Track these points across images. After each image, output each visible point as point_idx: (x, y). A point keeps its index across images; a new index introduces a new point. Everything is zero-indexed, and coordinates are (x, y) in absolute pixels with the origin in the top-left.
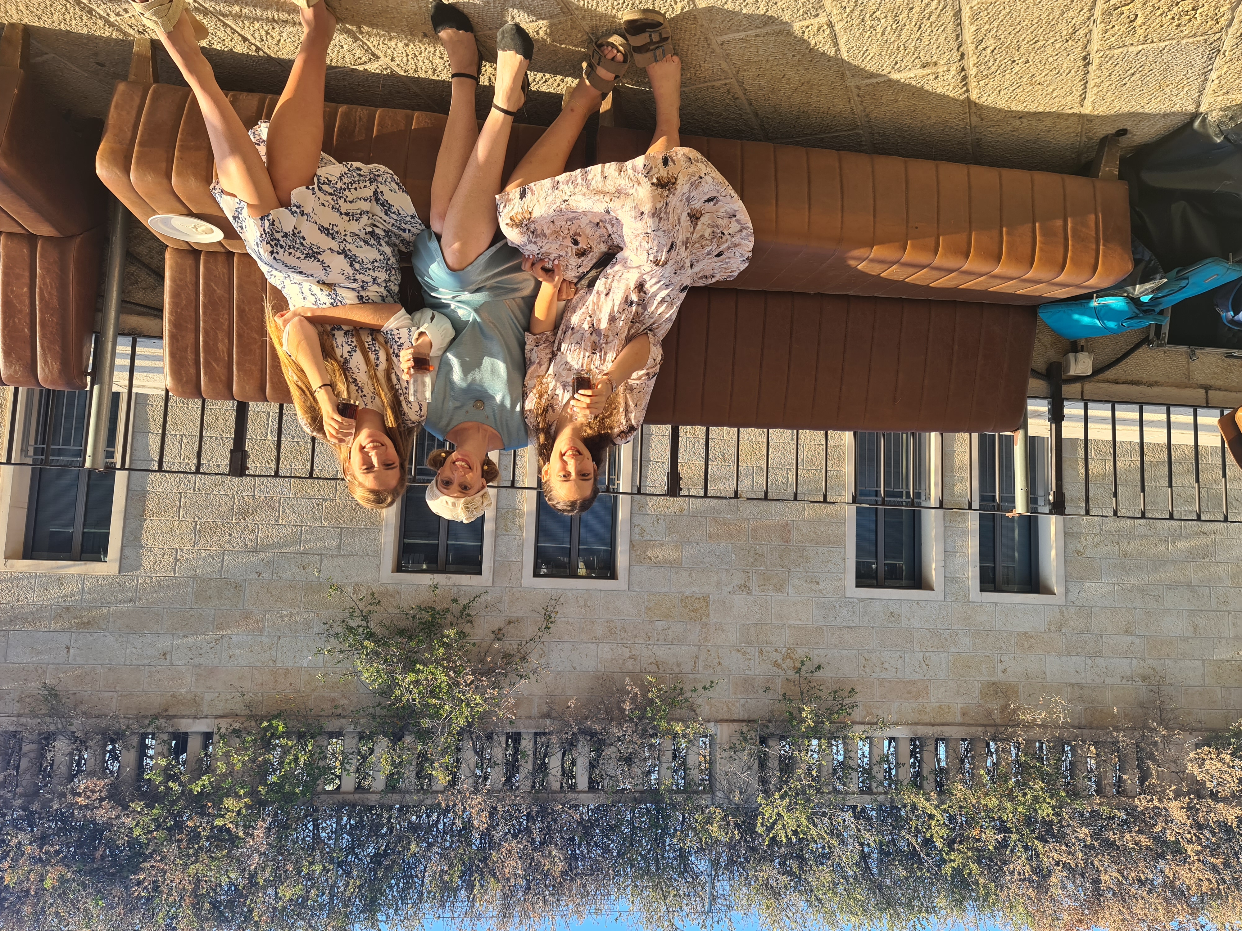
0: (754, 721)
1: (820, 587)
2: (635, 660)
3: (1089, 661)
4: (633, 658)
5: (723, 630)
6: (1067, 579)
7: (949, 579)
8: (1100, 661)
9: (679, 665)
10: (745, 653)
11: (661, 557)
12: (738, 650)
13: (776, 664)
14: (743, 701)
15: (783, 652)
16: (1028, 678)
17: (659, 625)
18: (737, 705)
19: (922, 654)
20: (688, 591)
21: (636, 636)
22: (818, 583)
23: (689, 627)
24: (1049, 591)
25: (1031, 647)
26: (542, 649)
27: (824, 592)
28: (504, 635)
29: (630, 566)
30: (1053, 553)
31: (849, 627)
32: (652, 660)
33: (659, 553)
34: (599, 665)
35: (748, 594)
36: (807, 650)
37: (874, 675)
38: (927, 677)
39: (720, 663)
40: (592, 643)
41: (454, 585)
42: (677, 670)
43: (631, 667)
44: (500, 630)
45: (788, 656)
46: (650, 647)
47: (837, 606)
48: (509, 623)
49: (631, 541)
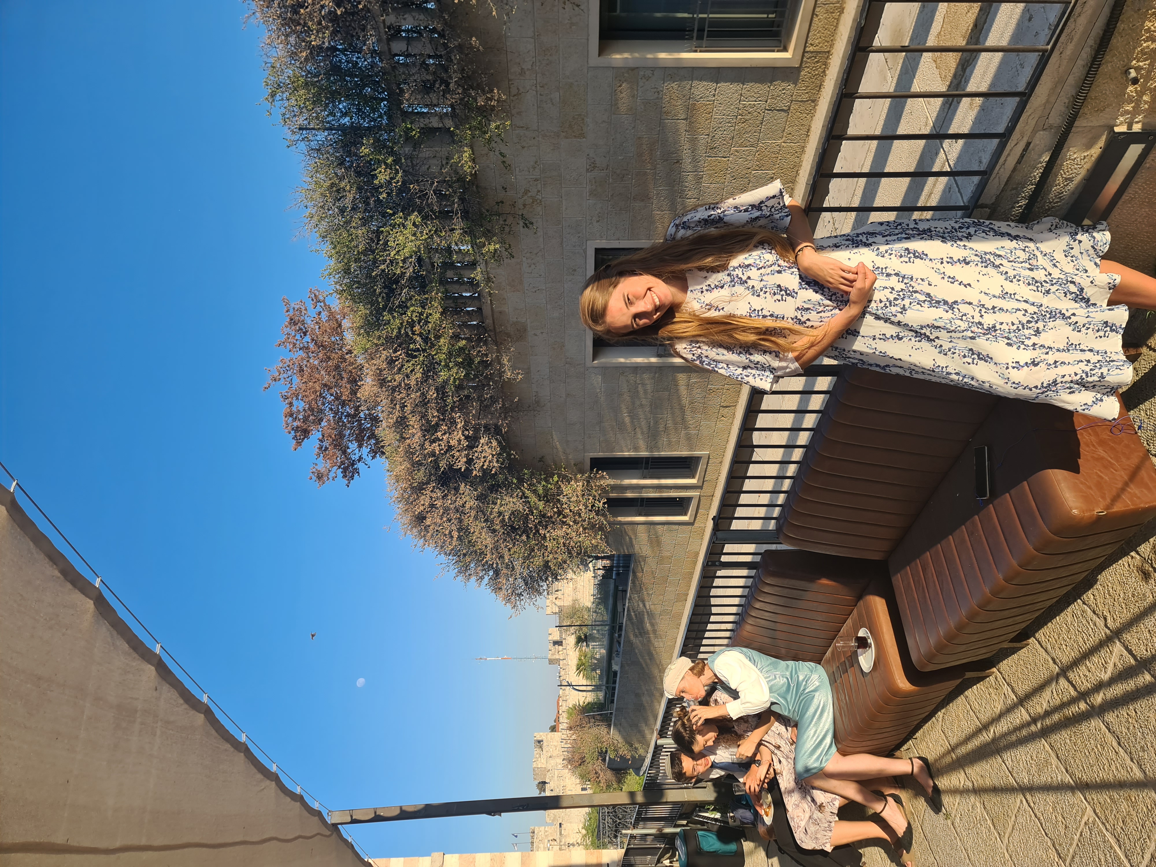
1: (595, 223)
2: (520, 74)
4: (522, 72)
5: (554, 150)
6: (604, 367)
9: (519, 113)
10: (534, 168)
11: (622, 95)
12: (536, 162)
13: (526, 192)
15: (538, 196)
17: (555, 95)
20: (588, 120)
21: (543, 74)
22: (598, 221)
23: (555, 121)
27: (591, 226)
29: (613, 68)
31: (562, 243)
32: (521, 90)
33: (625, 94)
34: (512, 39)
35: (587, 170)
37: (524, 259)
39: (523, 147)
40: (534, 32)
43: (513, 70)
45: (534, 200)
46: (534, 88)
47: (579, 235)
49: (637, 68)
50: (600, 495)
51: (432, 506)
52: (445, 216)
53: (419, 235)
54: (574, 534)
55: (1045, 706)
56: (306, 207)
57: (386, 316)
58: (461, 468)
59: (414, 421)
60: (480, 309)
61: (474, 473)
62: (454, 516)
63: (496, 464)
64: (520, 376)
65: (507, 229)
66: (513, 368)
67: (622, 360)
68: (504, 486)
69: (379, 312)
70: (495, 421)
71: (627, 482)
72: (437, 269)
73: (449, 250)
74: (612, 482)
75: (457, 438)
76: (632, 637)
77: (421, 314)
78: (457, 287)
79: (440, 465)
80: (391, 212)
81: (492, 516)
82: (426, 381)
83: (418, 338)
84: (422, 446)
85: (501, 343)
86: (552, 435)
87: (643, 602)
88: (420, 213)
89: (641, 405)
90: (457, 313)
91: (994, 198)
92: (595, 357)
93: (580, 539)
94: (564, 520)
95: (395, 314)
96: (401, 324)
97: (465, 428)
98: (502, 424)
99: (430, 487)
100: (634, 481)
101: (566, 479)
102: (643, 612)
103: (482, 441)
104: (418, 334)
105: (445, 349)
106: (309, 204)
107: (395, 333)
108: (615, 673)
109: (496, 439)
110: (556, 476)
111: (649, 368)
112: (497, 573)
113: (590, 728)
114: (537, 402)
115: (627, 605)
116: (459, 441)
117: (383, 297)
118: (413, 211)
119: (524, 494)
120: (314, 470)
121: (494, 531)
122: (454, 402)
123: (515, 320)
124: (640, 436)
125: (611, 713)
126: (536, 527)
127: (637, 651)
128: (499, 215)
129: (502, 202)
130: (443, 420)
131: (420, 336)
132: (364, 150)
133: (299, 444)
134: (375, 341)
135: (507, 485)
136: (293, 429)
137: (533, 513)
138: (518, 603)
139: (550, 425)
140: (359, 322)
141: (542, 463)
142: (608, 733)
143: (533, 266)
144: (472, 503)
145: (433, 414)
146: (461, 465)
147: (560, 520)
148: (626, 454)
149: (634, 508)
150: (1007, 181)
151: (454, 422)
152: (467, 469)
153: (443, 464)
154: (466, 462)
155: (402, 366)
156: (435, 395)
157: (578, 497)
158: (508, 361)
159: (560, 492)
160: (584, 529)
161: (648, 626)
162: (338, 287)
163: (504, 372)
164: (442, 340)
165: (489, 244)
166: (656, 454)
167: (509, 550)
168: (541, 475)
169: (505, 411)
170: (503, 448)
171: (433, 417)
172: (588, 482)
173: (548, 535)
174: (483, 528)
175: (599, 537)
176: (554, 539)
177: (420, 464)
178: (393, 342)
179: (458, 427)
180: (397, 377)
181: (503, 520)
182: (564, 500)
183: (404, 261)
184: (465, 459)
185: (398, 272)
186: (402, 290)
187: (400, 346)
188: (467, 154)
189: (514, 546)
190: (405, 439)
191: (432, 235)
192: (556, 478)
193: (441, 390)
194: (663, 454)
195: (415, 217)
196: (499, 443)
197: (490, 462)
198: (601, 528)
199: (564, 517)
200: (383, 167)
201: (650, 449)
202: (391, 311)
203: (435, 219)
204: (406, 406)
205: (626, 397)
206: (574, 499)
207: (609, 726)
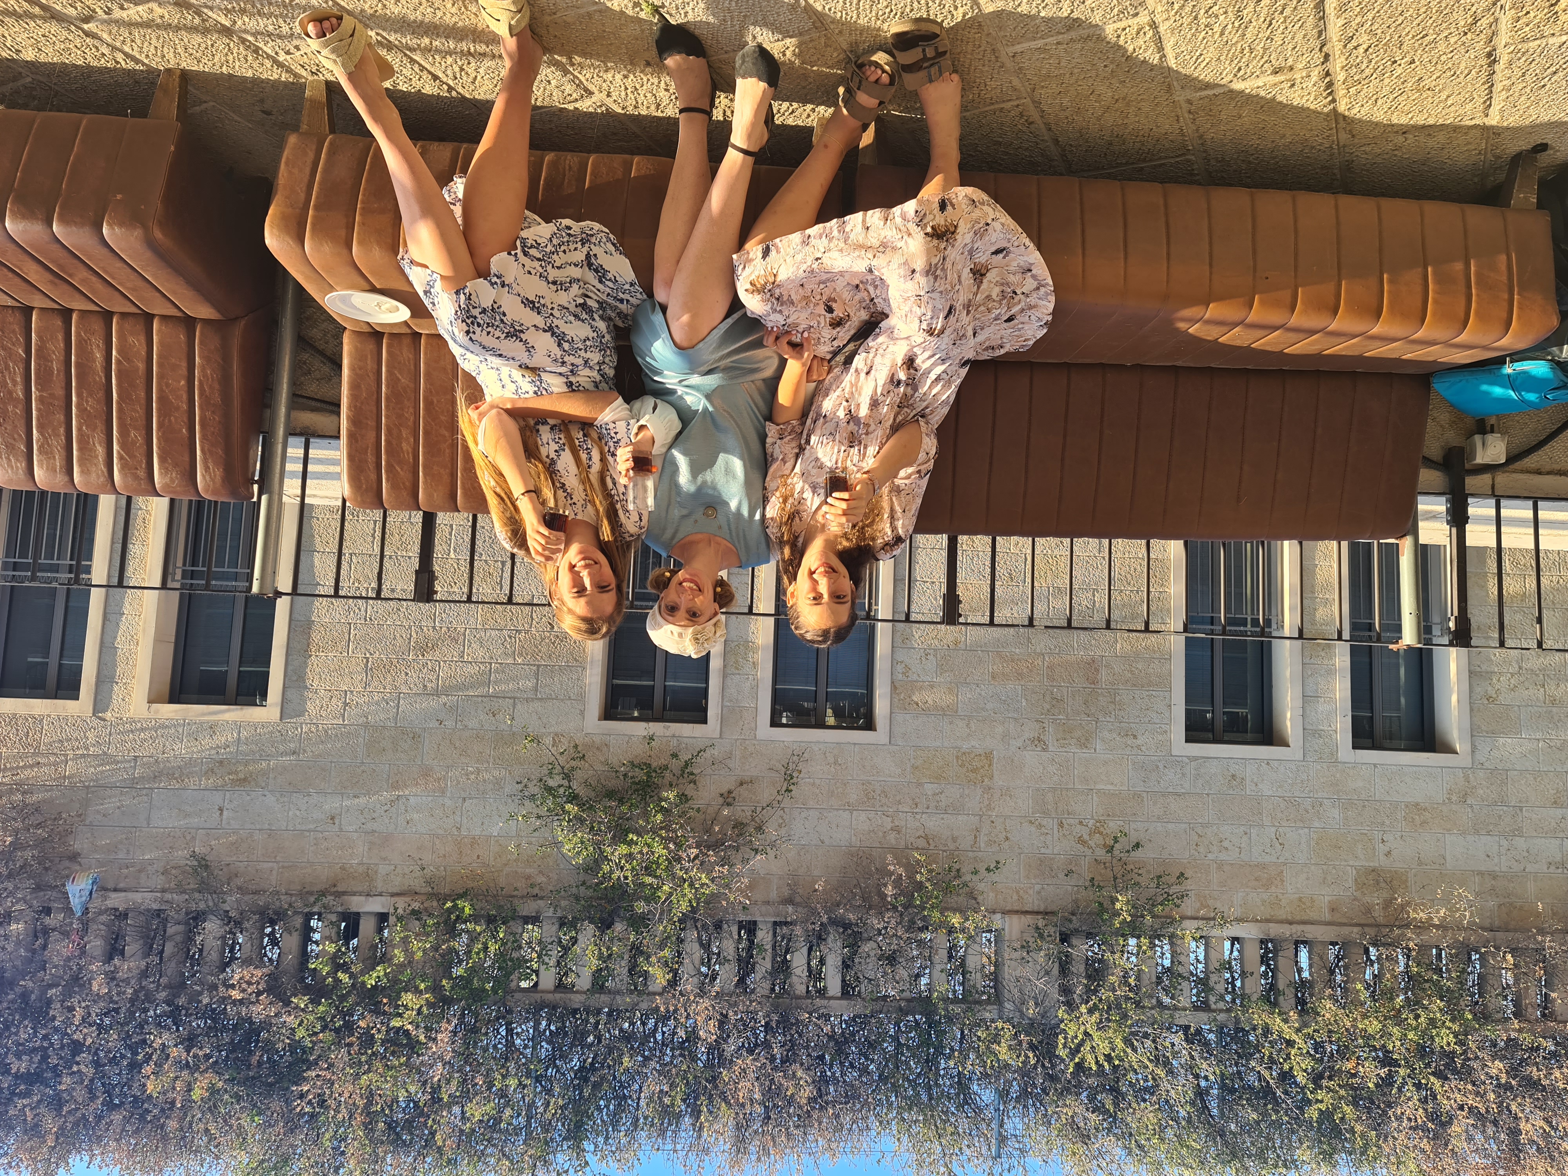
0: (1053, 913)
1: (1139, 742)
2: (899, 832)
3: (1504, 843)
4: (896, 829)
5: (1011, 796)
6: (1474, 732)
7: (1309, 732)
8: (1520, 842)
9: (954, 840)
10: (1040, 826)
11: (930, 702)
12: (1031, 822)
13: (1081, 841)
14: (1038, 887)
15: (1090, 825)
16: (1420, 863)
17: (929, 788)
18: (1031, 892)
19: (1273, 829)
20: (965, 746)
21: (899, 803)
22: (1135, 737)
23: (967, 792)
24: (1448, 749)
25: (1424, 823)
26: (782, 817)
27: (1143, 748)
28: (734, 799)
29: (891, 713)
30: (1454, 698)
31: (1176, 794)
32: (921, 833)
33: (929, 697)
34: (854, 838)
35: (1044, 750)
36: (1122, 823)
37: (1210, 856)
38: (1281, 860)
39: (1007, 839)
40: (845, 810)
41: (674, 736)
42: (952, 846)
43: (893, 842)
44: (730, 792)
45: (1096, 831)
46: (918, 817)
47: (1161, 767)
48: (741, 784)
49: (892, 682)
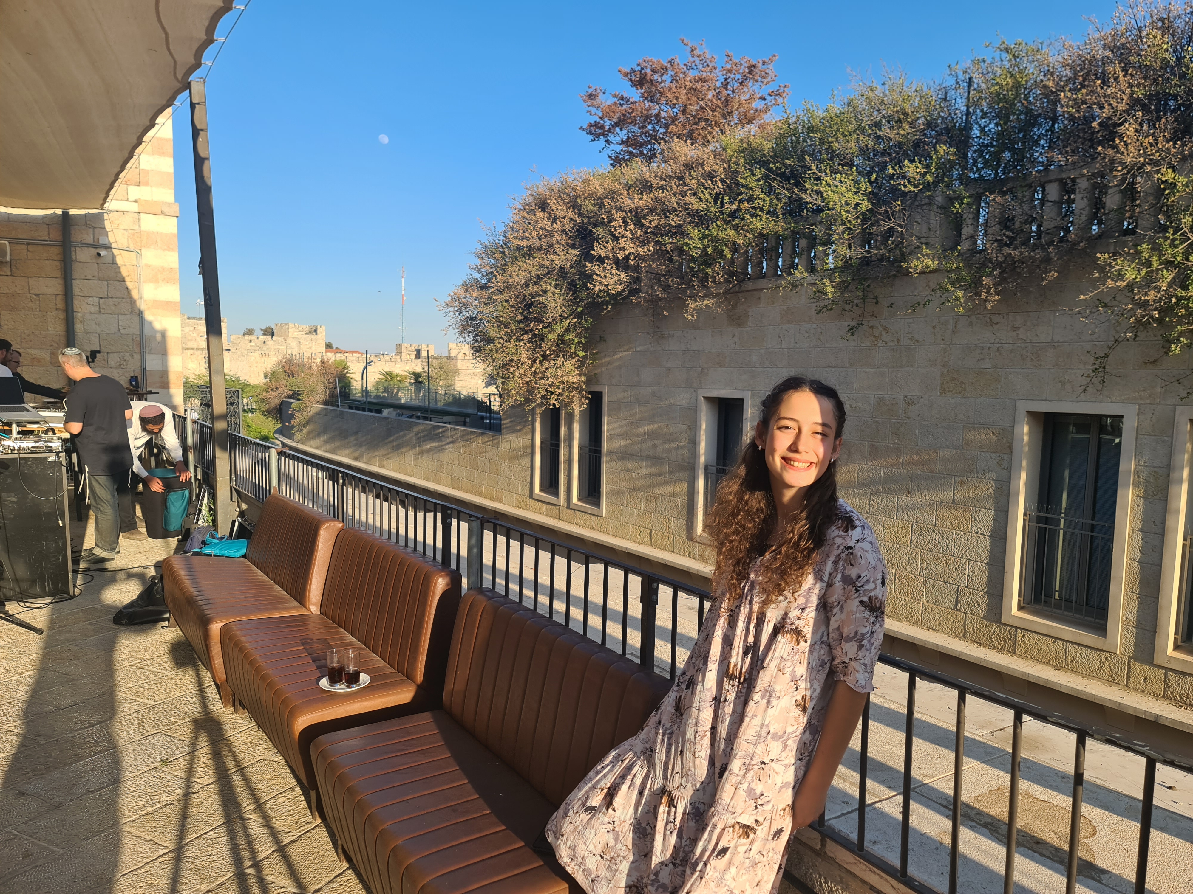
2: (1014, 326)
5: (930, 360)
9: (971, 324)
10: (911, 339)
12: (918, 342)
13: (887, 330)
15: (881, 342)
16: (721, 331)
17: (988, 364)
20: (959, 399)
21: (1011, 351)
23: (960, 363)
32: (996, 327)
33: (983, 436)
35: (906, 396)
39: (934, 328)
40: (1058, 342)
43: (1019, 318)
45: (877, 338)
46: (997, 340)
48: (1155, 361)
50: (563, 400)
51: (555, 219)
52: (866, 239)
53: (847, 208)
54: (522, 372)
55: (269, 878)
56: (884, 84)
57: (759, 172)
58: (594, 250)
59: (645, 200)
60: (764, 276)
61: (589, 265)
62: (544, 242)
63: (597, 288)
64: (689, 317)
65: (848, 307)
66: (699, 311)
67: (704, 426)
68: (574, 299)
69: (764, 164)
70: (645, 289)
71: (576, 427)
72: (809, 229)
73: (828, 242)
74: (577, 412)
75: (627, 247)
76: (416, 429)
77: (762, 210)
78: (789, 251)
79: (599, 228)
80: (873, 179)
81: (542, 283)
82: (689, 214)
83: (735, 206)
84: (619, 209)
85: (726, 298)
86: (627, 350)
87: (452, 442)
88: (870, 211)
89: (655, 446)
90: (761, 251)
91: (832, 855)
92: (708, 399)
93: (516, 378)
94: (538, 362)
95: (762, 182)
96: (751, 189)
97: (637, 256)
98: (640, 297)
99: (576, 217)
100: (576, 435)
101: (582, 363)
102: (441, 441)
103: (623, 275)
104: (739, 206)
105: (722, 235)
106: (887, 87)
107: (742, 181)
108: (379, 412)
109: (624, 290)
110: (584, 354)
111: (694, 455)
112: (484, 287)
113: (323, 383)
114: (662, 337)
115: (449, 426)
116: (623, 249)
117: (780, 169)
118: (872, 204)
119: (566, 318)
120: (599, 91)
121: (527, 285)
122: (665, 245)
123: (750, 314)
124: (624, 443)
125: (338, 406)
126: (531, 330)
127: (401, 434)
128: (864, 298)
129: (877, 303)
130: (646, 233)
131: (737, 209)
132: (942, 149)
133: (626, 75)
134: (734, 159)
135: (575, 301)
136: (642, 69)
137: (545, 328)
138: (452, 309)
139: (638, 349)
140: (756, 142)
141: (598, 339)
142: (317, 402)
143: (807, 335)
144: (557, 262)
145: (653, 221)
146: (598, 250)
147: (538, 357)
148: (605, 428)
149: (549, 437)
150: (851, 873)
151: (643, 244)
152: (593, 257)
153: (599, 231)
154: (600, 256)
155: (706, 188)
156: (673, 224)
157: (562, 376)
158: (707, 305)
159: (566, 358)
160: (527, 383)
161: (428, 446)
162: (794, 119)
163: (695, 301)
164: (731, 232)
165: (833, 287)
166: (604, 459)
167: (507, 301)
168: (585, 338)
169: (654, 301)
170: (614, 297)
171: (650, 222)
172: (577, 388)
173: (521, 343)
174: (530, 273)
175: (518, 398)
176: (517, 350)
177: (601, 206)
178: (732, 179)
179: (639, 249)
180: (694, 182)
181: (538, 295)
182: (559, 362)
183: (819, 192)
184: (603, 255)
185: (808, 186)
186: (788, 189)
187: (727, 186)
188: (931, 263)
189: (511, 306)
190: (628, 190)
191: (845, 224)
192: (581, 354)
193: (679, 231)
194: (604, 466)
195: (866, 205)
196: (620, 293)
197: (600, 282)
198: (528, 401)
199: (541, 362)
200: (923, 171)
201: (610, 453)
202: (766, 177)
203: (862, 229)
204: (663, 192)
205: (665, 430)
206: (559, 372)
207: (326, 403)
